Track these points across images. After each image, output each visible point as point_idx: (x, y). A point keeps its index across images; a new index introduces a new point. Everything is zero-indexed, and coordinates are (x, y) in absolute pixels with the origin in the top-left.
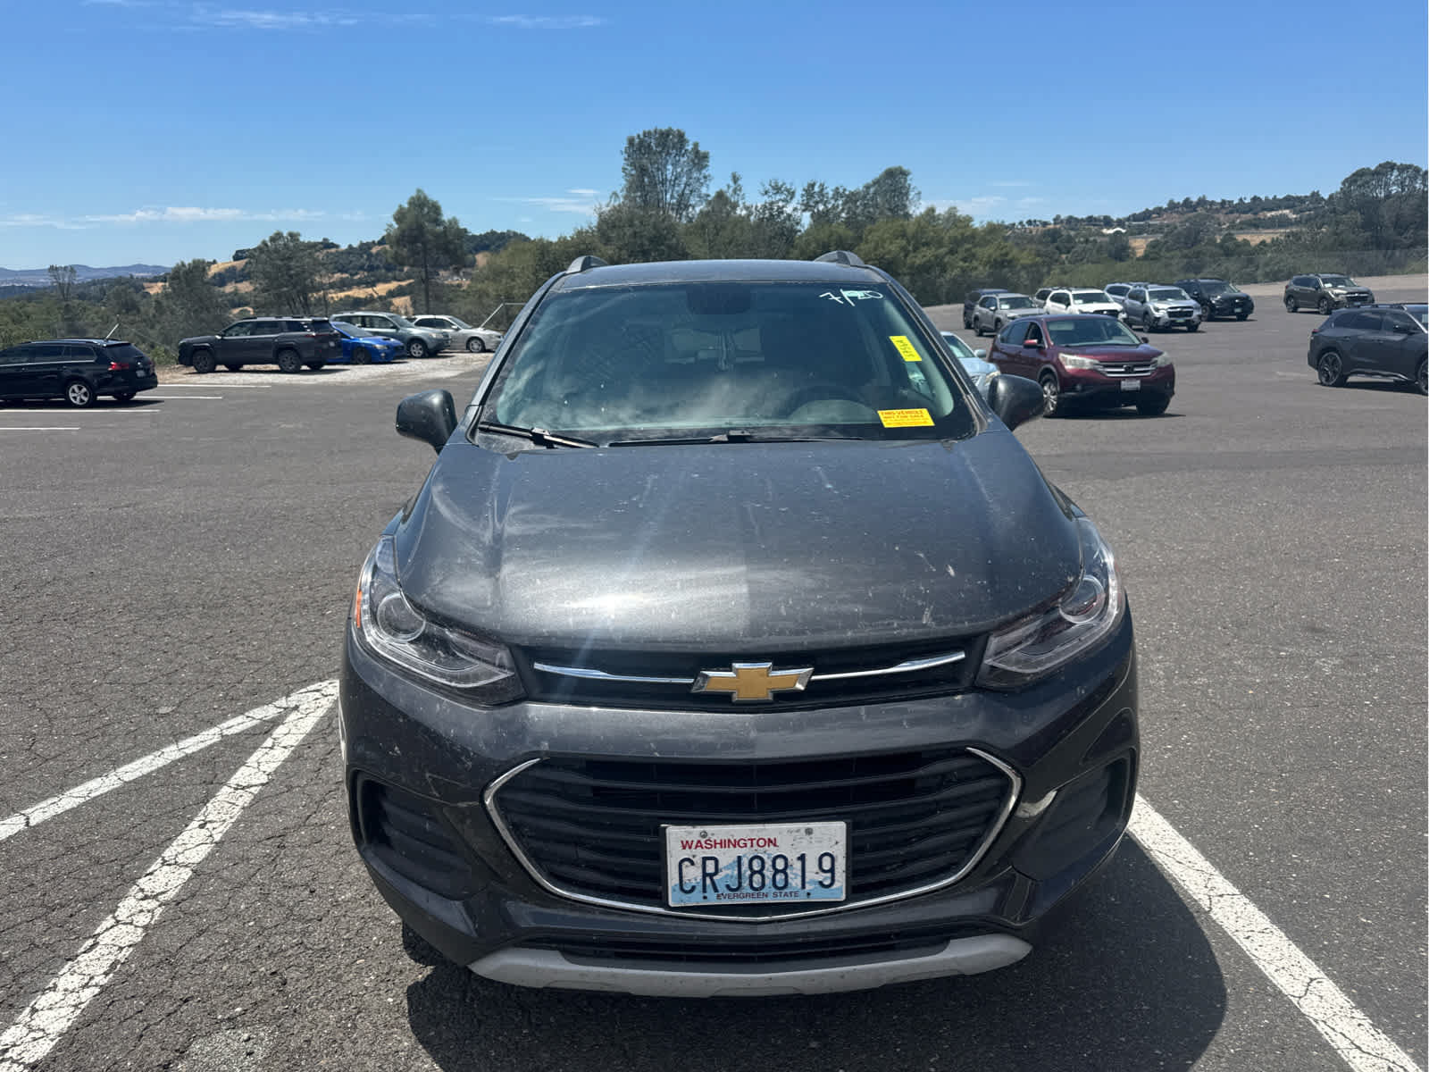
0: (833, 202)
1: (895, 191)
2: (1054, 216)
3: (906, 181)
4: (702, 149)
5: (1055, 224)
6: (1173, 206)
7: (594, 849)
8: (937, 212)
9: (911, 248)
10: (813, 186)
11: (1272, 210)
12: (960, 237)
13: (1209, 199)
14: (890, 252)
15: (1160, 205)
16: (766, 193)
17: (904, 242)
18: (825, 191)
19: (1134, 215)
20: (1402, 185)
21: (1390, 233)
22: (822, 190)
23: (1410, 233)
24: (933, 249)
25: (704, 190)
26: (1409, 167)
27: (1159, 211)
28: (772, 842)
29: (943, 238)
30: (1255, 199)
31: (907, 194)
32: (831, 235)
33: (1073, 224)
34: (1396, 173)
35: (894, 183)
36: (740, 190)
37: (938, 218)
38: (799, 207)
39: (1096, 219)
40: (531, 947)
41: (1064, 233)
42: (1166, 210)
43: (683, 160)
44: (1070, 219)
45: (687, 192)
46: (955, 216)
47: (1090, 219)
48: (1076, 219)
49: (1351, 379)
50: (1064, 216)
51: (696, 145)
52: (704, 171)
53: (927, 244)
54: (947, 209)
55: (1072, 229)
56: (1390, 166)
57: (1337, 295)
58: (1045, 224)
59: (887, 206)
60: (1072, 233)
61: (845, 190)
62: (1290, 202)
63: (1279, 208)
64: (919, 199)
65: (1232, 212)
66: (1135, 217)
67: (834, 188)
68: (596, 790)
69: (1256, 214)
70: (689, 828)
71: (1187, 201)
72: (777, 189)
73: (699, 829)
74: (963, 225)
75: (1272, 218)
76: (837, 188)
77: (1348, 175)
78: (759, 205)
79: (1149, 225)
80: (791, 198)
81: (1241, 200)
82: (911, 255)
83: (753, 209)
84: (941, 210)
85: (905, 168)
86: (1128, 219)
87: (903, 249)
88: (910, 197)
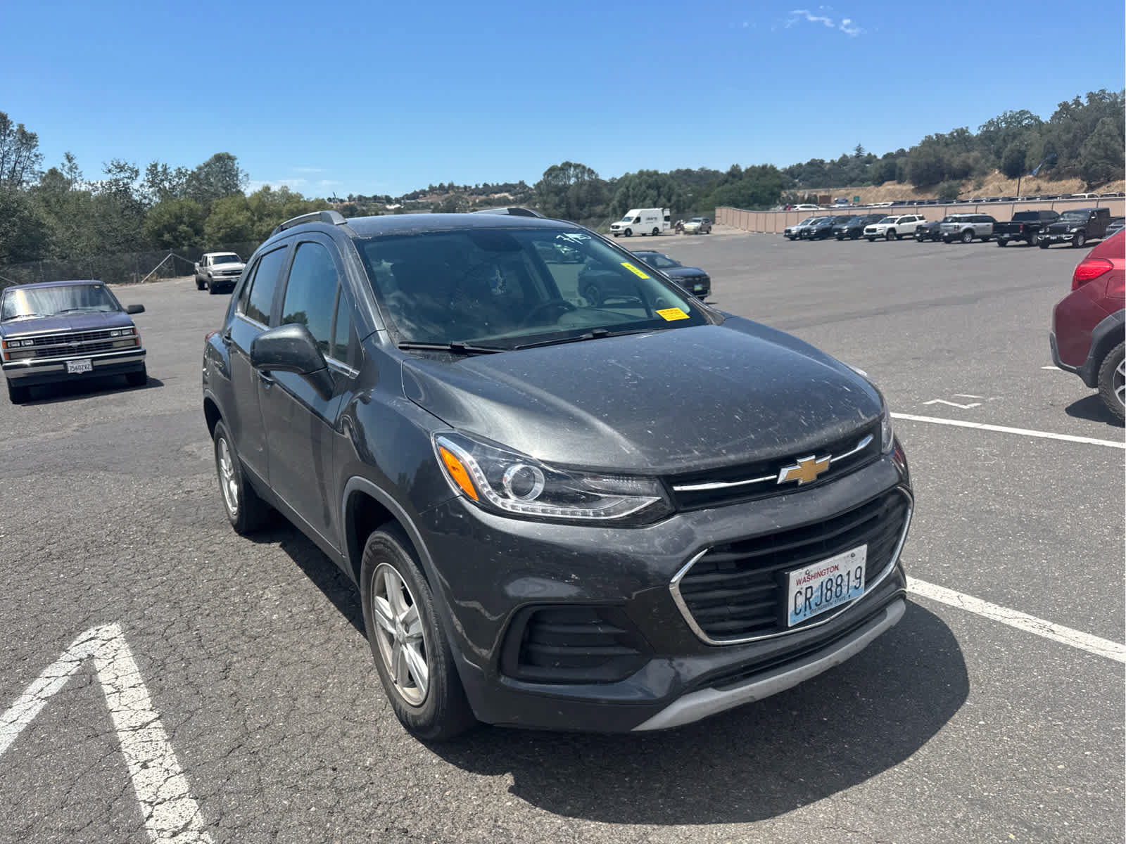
0: (177, 180)
1: (225, 172)
2: (348, 195)
3: (234, 165)
4: (28, 130)
5: (350, 201)
6: (432, 189)
7: (738, 604)
8: (272, 190)
9: (256, 218)
10: (155, 166)
11: (496, 193)
12: (295, 210)
13: (456, 185)
14: (239, 222)
15: (424, 188)
16: (110, 171)
17: (249, 214)
18: (168, 171)
19: (407, 195)
20: (577, 177)
21: (575, 209)
22: (166, 169)
23: (586, 209)
24: (275, 219)
25: (36, 168)
26: (579, 165)
27: (424, 192)
28: (836, 568)
29: (281, 211)
30: (485, 185)
31: (236, 175)
32: (181, 208)
33: (363, 200)
34: (572, 169)
35: (223, 165)
36: (76, 168)
37: (274, 195)
38: (146, 184)
39: (379, 198)
40: (702, 689)
41: (359, 208)
42: (428, 192)
43: (8, 139)
44: (360, 198)
45: (18, 168)
46: (287, 193)
47: (375, 198)
48: (365, 198)
49: (607, 302)
50: (355, 195)
51: (21, 126)
52: (34, 151)
53: (269, 215)
54: (280, 187)
55: (364, 205)
56: (567, 165)
57: (566, 251)
58: (342, 201)
59: (220, 185)
60: (364, 208)
61: (187, 170)
62: (507, 188)
63: (501, 192)
64: (248, 179)
65: (472, 194)
66: (407, 197)
67: (176, 168)
68: (738, 562)
69: (487, 195)
70: (800, 571)
71: (441, 185)
72: (121, 168)
73: (805, 569)
74: (295, 200)
75: (499, 199)
76: (179, 169)
77: (546, 169)
78: (104, 182)
79: (419, 203)
80: (136, 176)
81: (476, 186)
82: (258, 224)
83: (99, 185)
84: (275, 188)
85: (232, 154)
86: (403, 198)
87: (250, 219)
88: (240, 178)
